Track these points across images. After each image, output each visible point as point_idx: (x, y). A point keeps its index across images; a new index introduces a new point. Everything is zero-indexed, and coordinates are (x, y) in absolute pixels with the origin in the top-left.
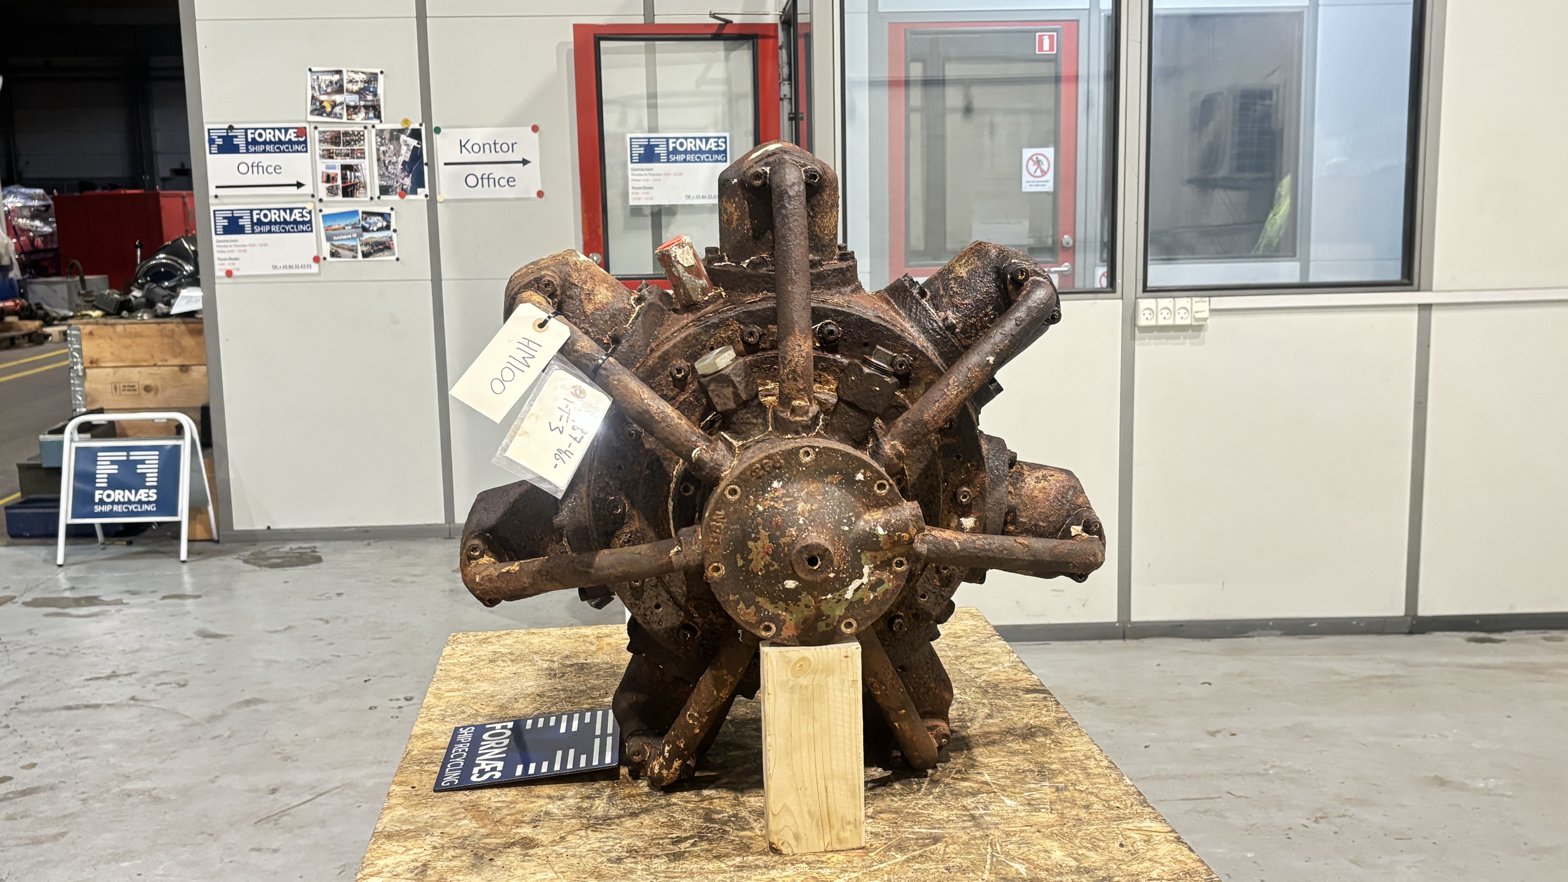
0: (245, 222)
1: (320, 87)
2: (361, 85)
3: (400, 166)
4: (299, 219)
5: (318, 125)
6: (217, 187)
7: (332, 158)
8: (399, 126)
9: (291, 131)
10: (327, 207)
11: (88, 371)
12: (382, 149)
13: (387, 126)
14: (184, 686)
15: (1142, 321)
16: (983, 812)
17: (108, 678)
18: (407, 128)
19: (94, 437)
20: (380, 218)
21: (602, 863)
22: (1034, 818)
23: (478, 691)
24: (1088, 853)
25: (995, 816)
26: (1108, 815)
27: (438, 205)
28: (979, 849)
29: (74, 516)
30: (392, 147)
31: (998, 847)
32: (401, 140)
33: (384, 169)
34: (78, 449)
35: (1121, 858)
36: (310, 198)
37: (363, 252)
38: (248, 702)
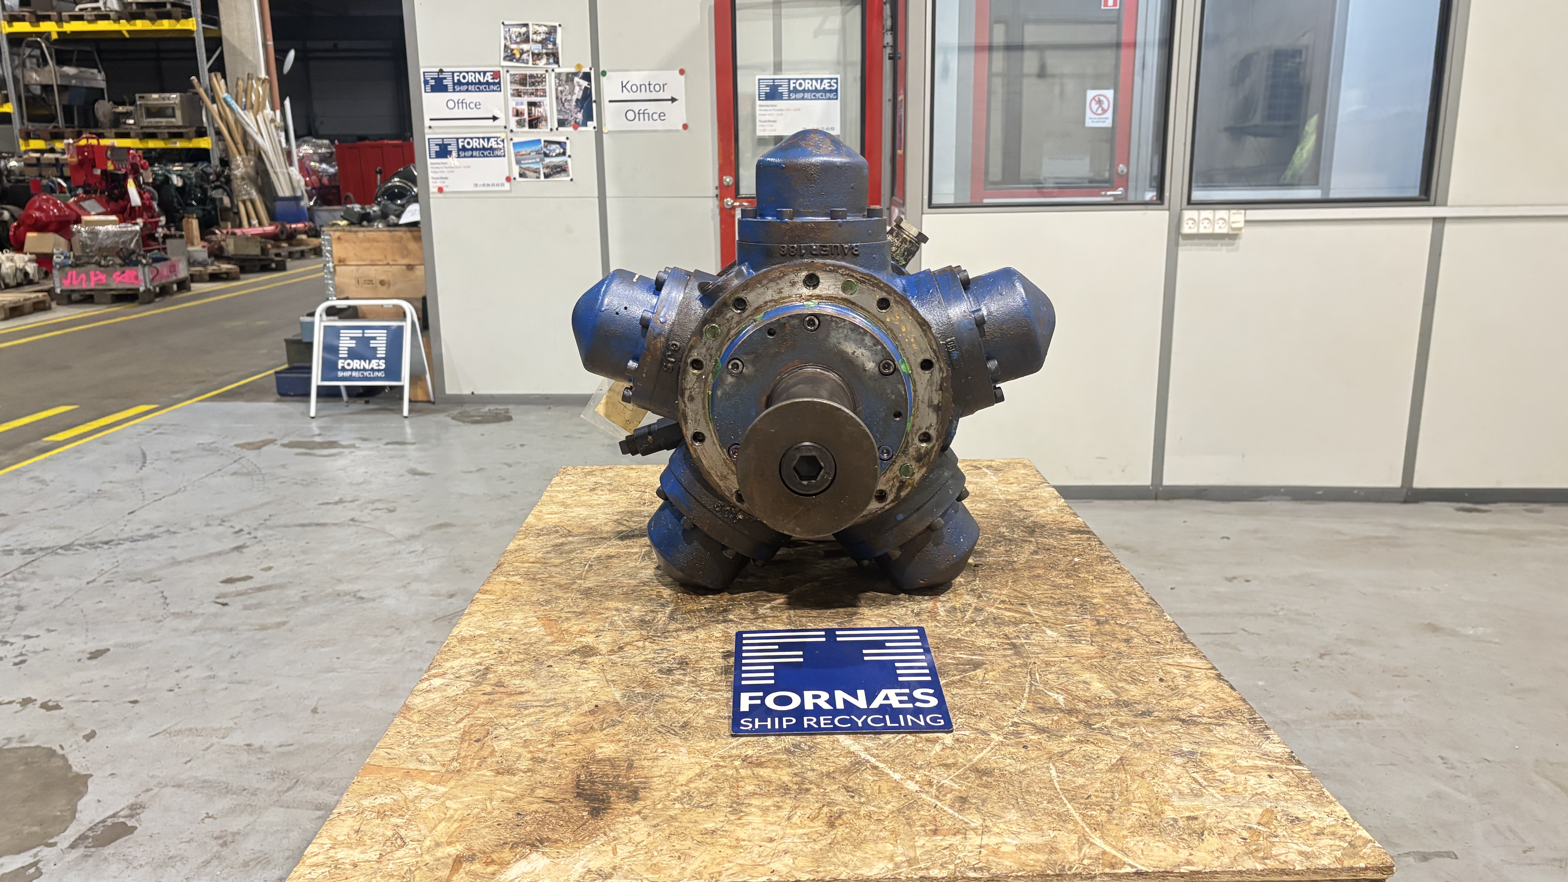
0: (453, 148)
2: (543, 36)
3: (574, 103)
4: (494, 146)
6: (431, 120)
7: (520, 96)
8: (573, 70)
9: (488, 74)
10: (516, 136)
11: (337, 268)
12: (560, 88)
13: (564, 70)
14: (392, 511)
15: (1186, 229)
16: (1024, 641)
17: (336, 503)
19: (341, 318)
20: (558, 146)
21: (652, 673)
22: (1074, 649)
23: (574, 514)
24: (1127, 687)
25: (1035, 645)
26: (1148, 650)
27: (604, 136)
28: (1018, 677)
29: (323, 379)
30: (567, 87)
31: (1038, 676)
32: (575, 82)
33: (561, 105)
34: (325, 327)
35: (1161, 693)
36: (503, 129)
37: (544, 174)
38: (441, 526)
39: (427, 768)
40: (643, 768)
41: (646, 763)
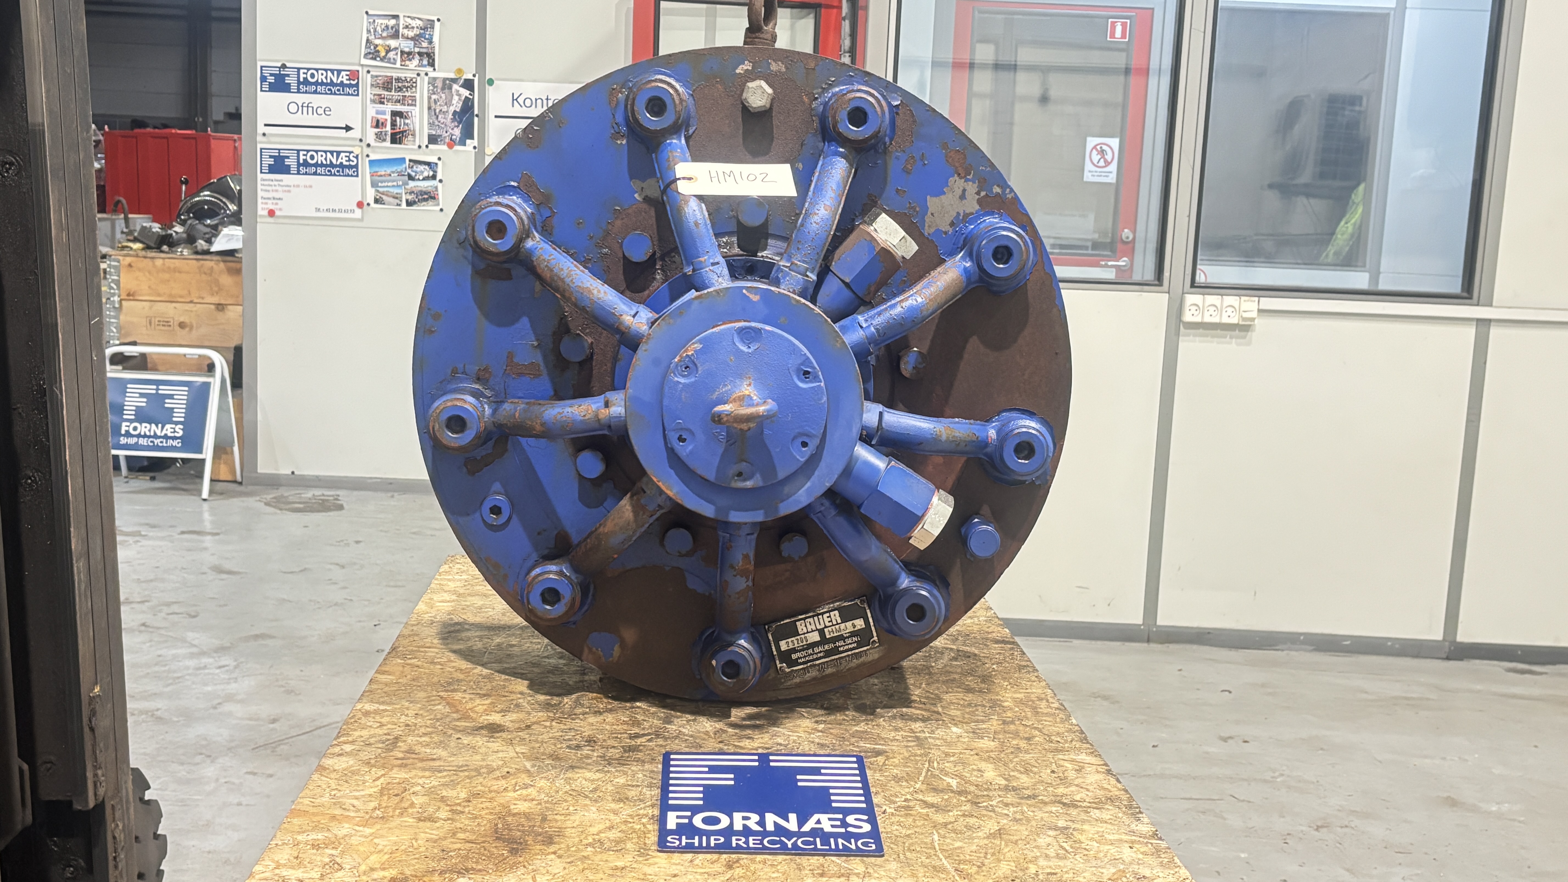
0: (291, 162)
1: (375, 31)
2: (416, 31)
3: (450, 116)
4: (345, 163)
5: (370, 69)
6: (266, 125)
7: (383, 103)
8: (452, 76)
9: (343, 73)
10: (374, 152)
11: (123, 302)
12: (434, 97)
13: (441, 74)
15: (1187, 316)
16: (928, 735)
18: (460, 78)
20: (427, 167)
22: (975, 744)
24: (1018, 775)
25: (938, 739)
26: (1047, 747)
27: (487, 158)
28: (917, 764)
30: (443, 96)
31: (936, 764)
32: (453, 90)
33: (434, 117)
36: (358, 143)
37: (407, 201)
38: (257, 637)
39: (352, 814)
40: (557, 821)
41: (558, 817)
